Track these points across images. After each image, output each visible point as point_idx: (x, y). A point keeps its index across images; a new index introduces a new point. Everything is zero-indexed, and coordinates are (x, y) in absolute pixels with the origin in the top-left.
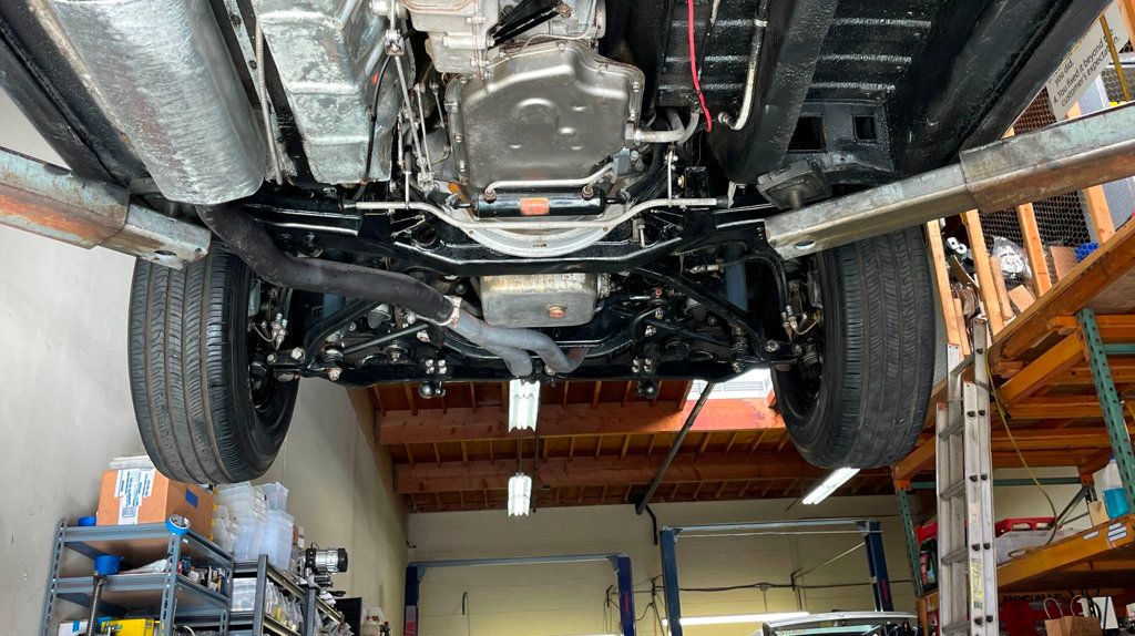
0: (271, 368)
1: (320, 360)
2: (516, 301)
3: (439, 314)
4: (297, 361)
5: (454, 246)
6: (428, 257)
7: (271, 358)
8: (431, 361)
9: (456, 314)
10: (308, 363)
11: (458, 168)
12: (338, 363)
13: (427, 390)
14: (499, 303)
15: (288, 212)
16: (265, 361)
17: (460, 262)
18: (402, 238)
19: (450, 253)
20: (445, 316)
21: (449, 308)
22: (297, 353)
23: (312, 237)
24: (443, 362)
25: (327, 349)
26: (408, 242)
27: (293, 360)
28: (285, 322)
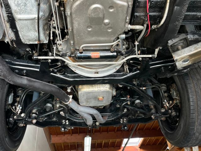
0: (15, 120)
1: (30, 117)
2: (89, 95)
3: (66, 100)
4: (23, 117)
5: (70, 75)
6: (62, 78)
7: (15, 117)
8: (64, 121)
9: (71, 100)
10: (26, 118)
11: (70, 44)
12: (35, 118)
13: (63, 129)
14: (83, 95)
15: (17, 63)
16: (13, 118)
17: (72, 80)
18: (53, 72)
19: (68, 77)
20: (67, 100)
21: (69, 98)
22: (23, 115)
23: (25, 71)
24: (68, 121)
25: (32, 114)
26: (55, 73)
27: (21, 117)
28: (21, 108)
